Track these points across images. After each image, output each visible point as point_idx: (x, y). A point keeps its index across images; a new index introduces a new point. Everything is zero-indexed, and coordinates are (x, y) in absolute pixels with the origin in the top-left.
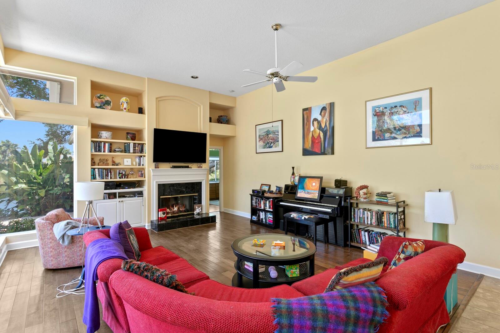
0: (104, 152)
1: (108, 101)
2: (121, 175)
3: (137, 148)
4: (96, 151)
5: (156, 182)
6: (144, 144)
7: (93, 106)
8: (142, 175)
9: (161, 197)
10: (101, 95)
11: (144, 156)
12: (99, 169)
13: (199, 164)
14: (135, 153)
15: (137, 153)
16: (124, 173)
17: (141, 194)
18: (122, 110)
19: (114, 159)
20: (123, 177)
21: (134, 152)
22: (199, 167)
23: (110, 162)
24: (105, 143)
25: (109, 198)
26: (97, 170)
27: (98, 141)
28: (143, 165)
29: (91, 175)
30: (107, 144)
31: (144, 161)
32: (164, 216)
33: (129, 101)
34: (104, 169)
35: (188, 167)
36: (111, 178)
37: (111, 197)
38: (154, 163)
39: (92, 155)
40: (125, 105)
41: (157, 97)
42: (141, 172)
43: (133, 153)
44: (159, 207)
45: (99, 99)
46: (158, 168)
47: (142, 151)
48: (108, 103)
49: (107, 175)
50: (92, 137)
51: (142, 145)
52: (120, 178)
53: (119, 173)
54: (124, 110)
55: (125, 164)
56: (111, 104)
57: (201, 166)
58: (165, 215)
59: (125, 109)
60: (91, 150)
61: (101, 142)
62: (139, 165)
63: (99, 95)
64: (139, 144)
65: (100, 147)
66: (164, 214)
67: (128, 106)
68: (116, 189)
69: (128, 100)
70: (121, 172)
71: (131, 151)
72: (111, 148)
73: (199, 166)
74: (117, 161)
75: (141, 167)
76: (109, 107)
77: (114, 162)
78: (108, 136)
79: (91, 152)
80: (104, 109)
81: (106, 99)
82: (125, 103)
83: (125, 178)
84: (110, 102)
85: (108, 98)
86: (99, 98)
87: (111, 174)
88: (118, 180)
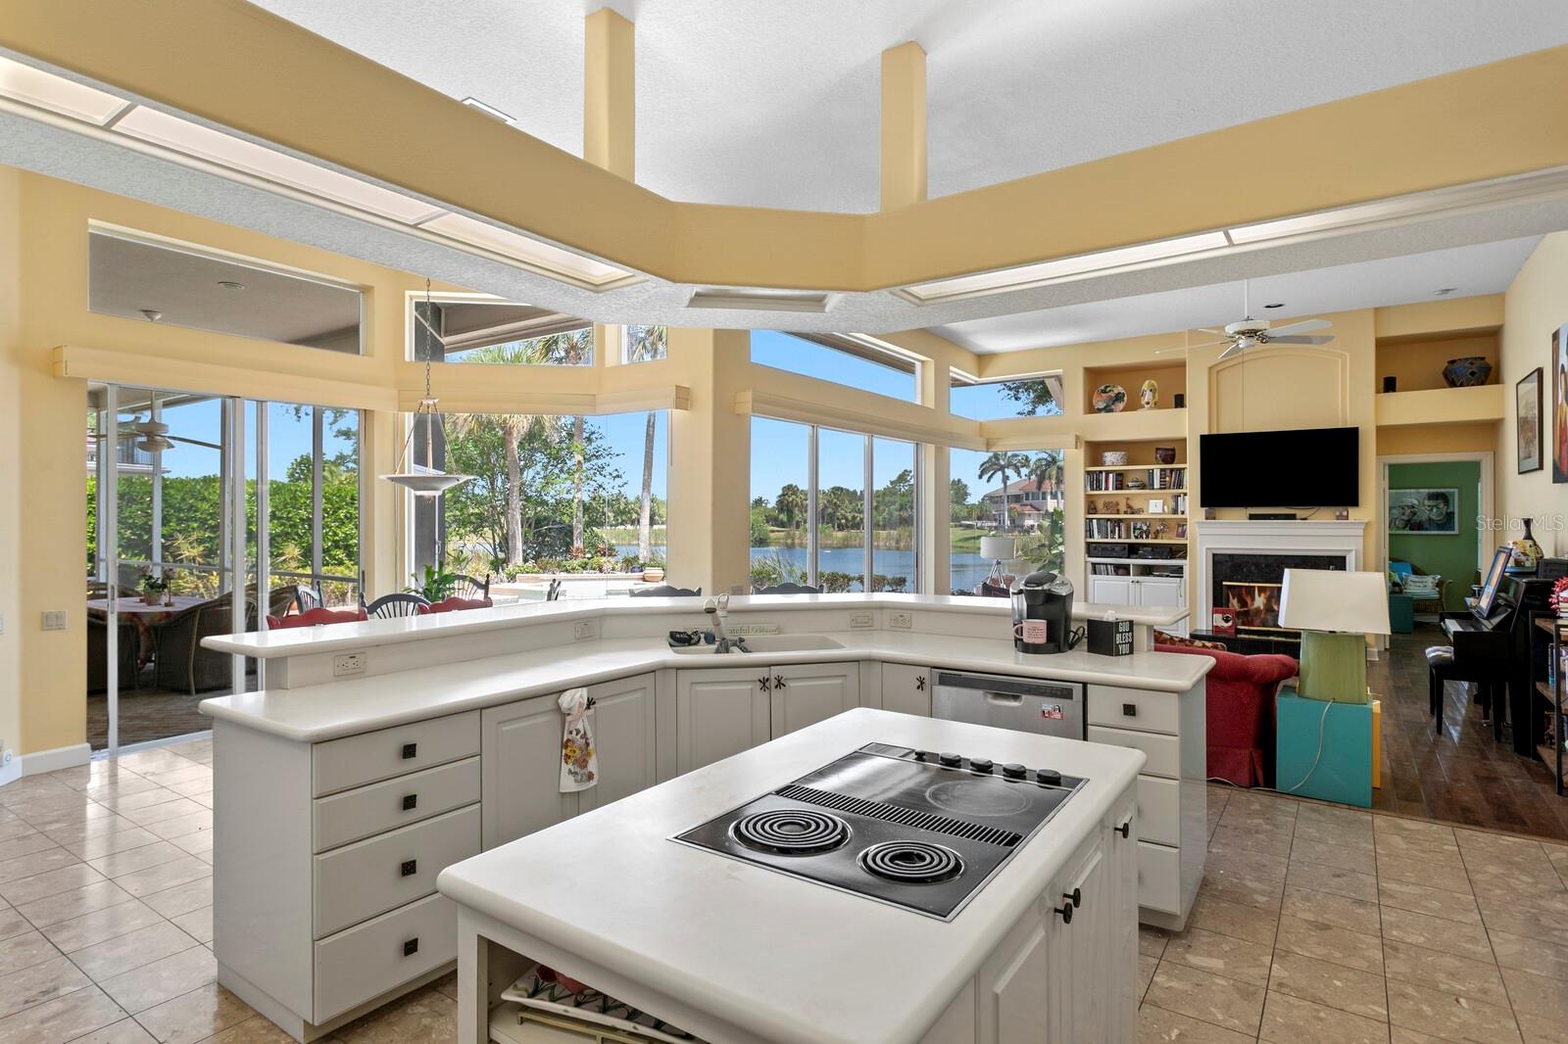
0: (1107, 489)
1: (1119, 393)
2: (1137, 532)
3: (1167, 479)
4: (1092, 489)
5: (1207, 549)
6: (1184, 469)
7: (1091, 409)
8: (1183, 534)
9: (1224, 583)
10: (1106, 387)
11: (1185, 494)
12: (1098, 520)
13: (1337, 511)
14: (1165, 488)
15: (1170, 488)
16: (1145, 528)
17: (1178, 571)
18: (1143, 407)
19: (1130, 502)
20: (1144, 536)
21: (1163, 487)
22: (1338, 518)
23: (1123, 507)
24: (1108, 473)
25: (1117, 574)
26: (1095, 521)
27: (1095, 472)
28: (1183, 513)
29: (1086, 531)
30: (1111, 475)
31: (1184, 505)
32: (1226, 625)
33: (1156, 387)
34: (1109, 520)
35: (1293, 517)
36: (1120, 537)
37: (1121, 571)
38: (1204, 509)
39: (1088, 496)
40: (1148, 396)
41: (1210, 365)
42: (1181, 527)
43: (1161, 489)
44: (1215, 605)
45: (1104, 395)
46: (1214, 519)
47: (1180, 485)
48: (1119, 398)
49: (1113, 532)
50: (1085, 466)
51: (1181, 471)
52: (1136, 537)
53: (1135, 529)
54: (1146, 406)
55: (1150, 511)
56: (1125, 398)
57: (1345, 513)
58: (1230, 624)
59: (1148, 403)
60: (1085, 487)
61: (1101, 472)
62: (1175, 511)
63: (1103, 388)
64: (1172, 470)
65: (1099, 481)
66: (1227, 621)
67: (1154, 397)
68: (1129, 557)
69: (1156, 384)
70: (1138, 527)
71: (1157, 484)
72: (1122, 481)
73: (1338, 513)
74: (1136, 505)
75: (1180, 516)
76: (1121, 405)
77: (1129, 506)
78: (1115, 461)
79: (1085, 491)
80: (1111, 411)
81: (1116, 392)
82: (1148, 391)
83: (1147, 537)
84: (1124, 394)
85: (1120, 389)
86: (1104, 392)
87: (1119, 530)
88: (1133, 540)
